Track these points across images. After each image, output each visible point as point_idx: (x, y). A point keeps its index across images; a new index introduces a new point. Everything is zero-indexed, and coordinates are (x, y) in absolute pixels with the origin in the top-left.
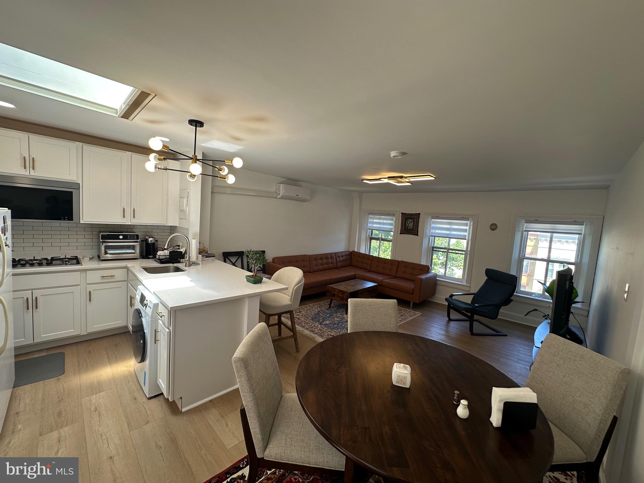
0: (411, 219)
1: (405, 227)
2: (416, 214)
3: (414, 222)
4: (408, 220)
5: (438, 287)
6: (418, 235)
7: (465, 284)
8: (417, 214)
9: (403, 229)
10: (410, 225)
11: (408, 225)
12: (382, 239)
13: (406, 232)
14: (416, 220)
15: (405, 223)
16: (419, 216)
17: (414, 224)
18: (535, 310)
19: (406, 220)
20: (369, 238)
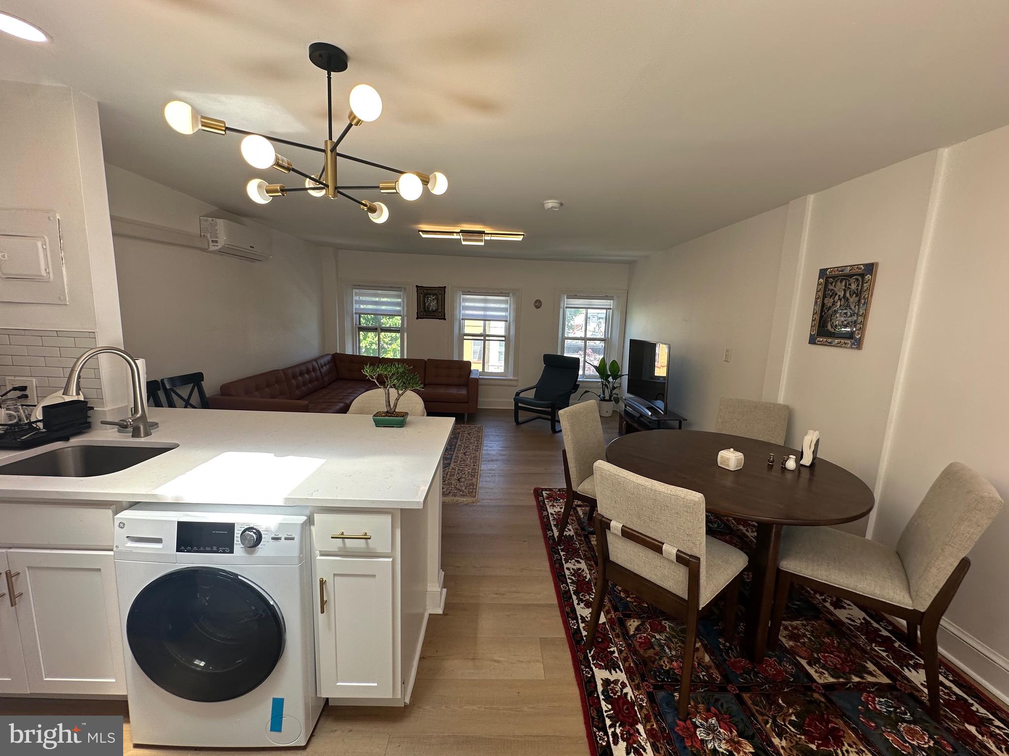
0: (434, 295)
1: (424, 307)
2: (439, 287)
3: (437, 300)
4: (428, 297)
5: (480, 388)
6: (445, 319)
7: (512, 378)
8: (442, 287)
9: (422, 311)
10: (433, 305)
11: (429, 305)
12: (381, 329)
13: (426, 315)
14: (442, 298)
15: (425, 302)
16: (445, 290)
17: (437, 303)
18: (586, 392)
19: (424, 297)
20: (357, 329)
